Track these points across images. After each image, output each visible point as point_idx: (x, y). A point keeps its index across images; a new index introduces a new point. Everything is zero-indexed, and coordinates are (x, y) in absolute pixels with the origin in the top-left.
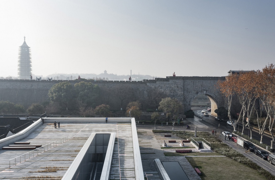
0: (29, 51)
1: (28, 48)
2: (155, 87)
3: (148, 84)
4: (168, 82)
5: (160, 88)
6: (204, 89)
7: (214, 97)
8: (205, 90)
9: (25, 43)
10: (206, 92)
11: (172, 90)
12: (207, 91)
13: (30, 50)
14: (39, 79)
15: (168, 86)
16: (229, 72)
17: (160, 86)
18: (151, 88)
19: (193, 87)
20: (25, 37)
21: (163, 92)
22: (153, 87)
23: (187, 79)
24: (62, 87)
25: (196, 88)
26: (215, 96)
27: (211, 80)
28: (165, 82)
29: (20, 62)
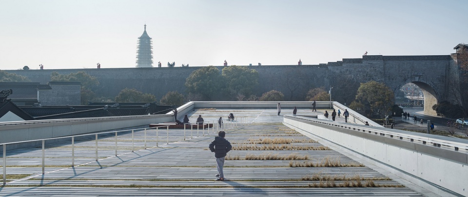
0: (150, 44)
1: (149, 39)
2: (341, 72)
3: (329, 68)
4: (360, 64)
5: (348, 72)
6: (416, 73)
7: (432, 87)
8: (417, 76)
9: (145, 32)
10: (419, 78)
11: (367, 75)
12: (420, 76)
13: (151, 42)
14: (171, 65)
15: (360, 70)
16: (457, 48)
17: (347, 70)
18: (335, 73)
19: (399, 71)
20: (145, 26)
21: (353, 79)
22: (338, 72)
23: (389, 60)
24: (207, 72)
25: (403, 72)
26: (434, 84)
27: (427, 60)
28: (357, 64)
29: (139, 53)
